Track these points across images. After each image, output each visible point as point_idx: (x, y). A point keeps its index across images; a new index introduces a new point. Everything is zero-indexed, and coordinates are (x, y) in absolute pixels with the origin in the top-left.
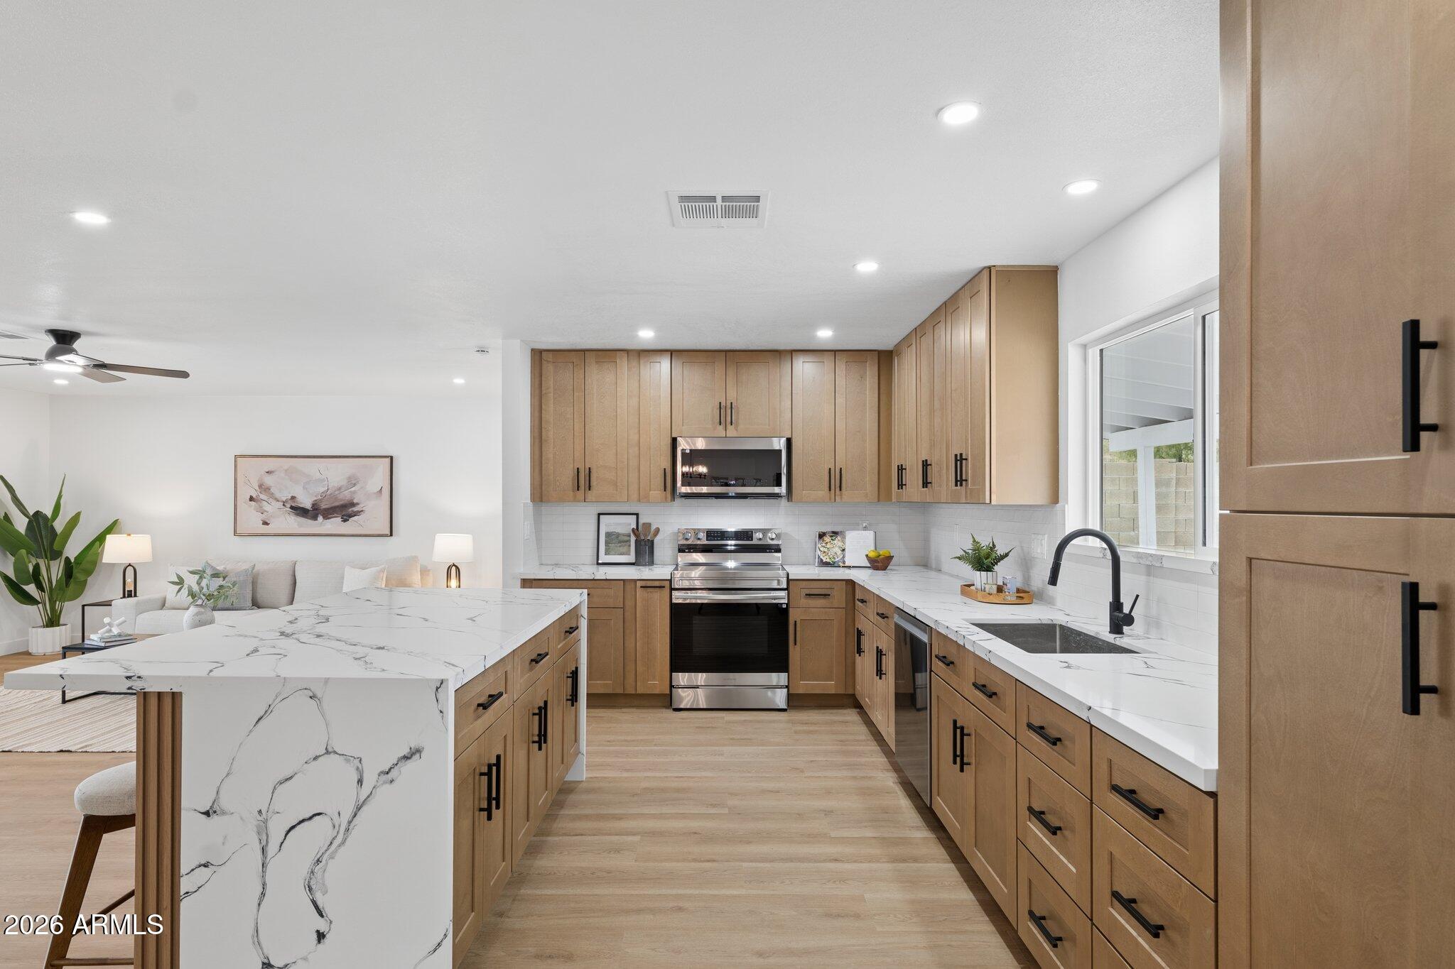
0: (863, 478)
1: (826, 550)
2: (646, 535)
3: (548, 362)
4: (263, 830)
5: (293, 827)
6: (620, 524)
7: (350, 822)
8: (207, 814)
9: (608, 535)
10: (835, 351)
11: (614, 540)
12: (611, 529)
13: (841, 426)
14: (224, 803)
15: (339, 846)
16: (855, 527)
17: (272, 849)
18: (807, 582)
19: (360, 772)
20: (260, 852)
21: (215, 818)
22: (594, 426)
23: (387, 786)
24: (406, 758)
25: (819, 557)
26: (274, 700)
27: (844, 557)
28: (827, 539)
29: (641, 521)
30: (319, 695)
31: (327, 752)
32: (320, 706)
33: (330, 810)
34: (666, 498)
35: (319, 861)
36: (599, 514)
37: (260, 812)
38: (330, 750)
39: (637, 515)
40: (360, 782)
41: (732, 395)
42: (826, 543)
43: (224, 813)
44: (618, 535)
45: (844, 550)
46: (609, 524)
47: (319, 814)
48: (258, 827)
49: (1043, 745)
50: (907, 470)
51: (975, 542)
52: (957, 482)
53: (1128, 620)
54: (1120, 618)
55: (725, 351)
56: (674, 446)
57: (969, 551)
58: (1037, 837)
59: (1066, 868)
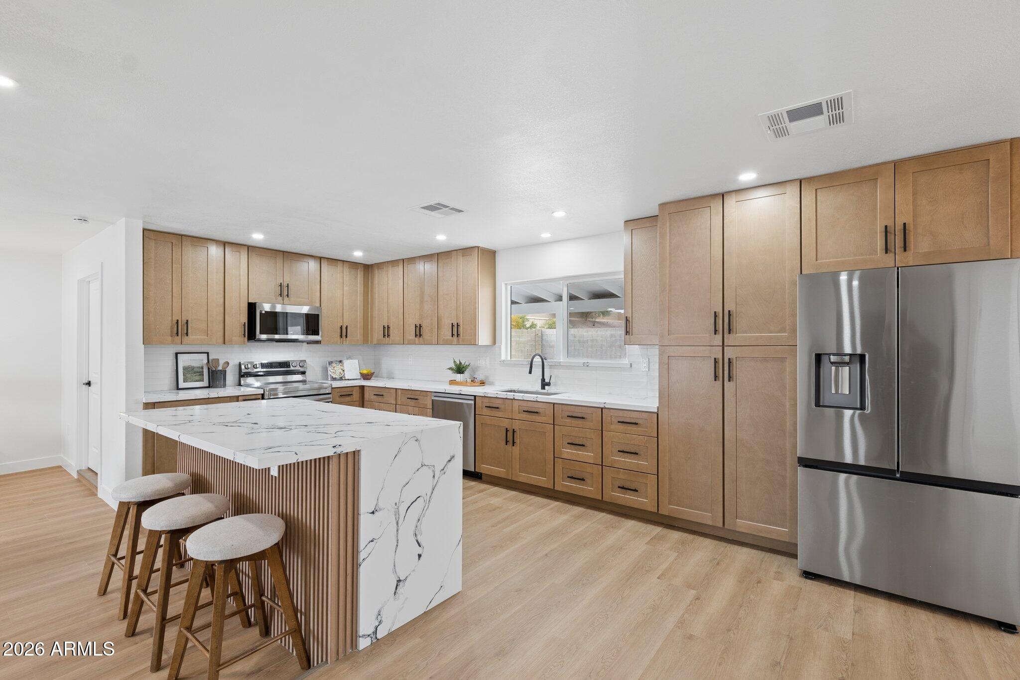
0: (356, 333)
1: (334, 371)
2: (216, 367)
3: (150, 239)
4: (397, 513)
5: (409, 507)
6: (194, 360)
7: (430, 497)
8: (373, 513)
9: (185, 369)
10: (343, 261)
11: (193, 373)
12: (187, 364)
13: (346, 302)
14: (381, 505)
15: (426, 510)
16: (349, 358)
17: (400, 522)
18: (340, 389)
19: (434, 472)
20: (396, 525)
21: (376, 513)
22: (189, 290)
23: (443, 475)
24: (449, 461)
25: (331, 375)
26: (402, 445)
27: (344, 374)
28: (334, 365)
29: (211, 358)
30: (419, 439)
31: (422, 466)
32: (419, 444)
33: (423, 494)
34: (244, 342)
35: (419, 520)
36: (177, 354)
37: (396, 504)
38: (423, 464)
39: (208, 353)
40: (434, 477)
41: (287, 280)
42: (334, 367)
43: (380, 510)
44: (193, 368)
45: (344, 371)
46: (184, 361)
47: (419, 497)
48: (395, 512)
49: (573, 421)
50: (391, 328)
51: (455, 362)
52: (453, 335)
53: (549, 384)
54: (544, 384)
55: (283, 252)
56: (252, 307)
57: (453, 366)
58: (568, 452)
59: (587, 455)
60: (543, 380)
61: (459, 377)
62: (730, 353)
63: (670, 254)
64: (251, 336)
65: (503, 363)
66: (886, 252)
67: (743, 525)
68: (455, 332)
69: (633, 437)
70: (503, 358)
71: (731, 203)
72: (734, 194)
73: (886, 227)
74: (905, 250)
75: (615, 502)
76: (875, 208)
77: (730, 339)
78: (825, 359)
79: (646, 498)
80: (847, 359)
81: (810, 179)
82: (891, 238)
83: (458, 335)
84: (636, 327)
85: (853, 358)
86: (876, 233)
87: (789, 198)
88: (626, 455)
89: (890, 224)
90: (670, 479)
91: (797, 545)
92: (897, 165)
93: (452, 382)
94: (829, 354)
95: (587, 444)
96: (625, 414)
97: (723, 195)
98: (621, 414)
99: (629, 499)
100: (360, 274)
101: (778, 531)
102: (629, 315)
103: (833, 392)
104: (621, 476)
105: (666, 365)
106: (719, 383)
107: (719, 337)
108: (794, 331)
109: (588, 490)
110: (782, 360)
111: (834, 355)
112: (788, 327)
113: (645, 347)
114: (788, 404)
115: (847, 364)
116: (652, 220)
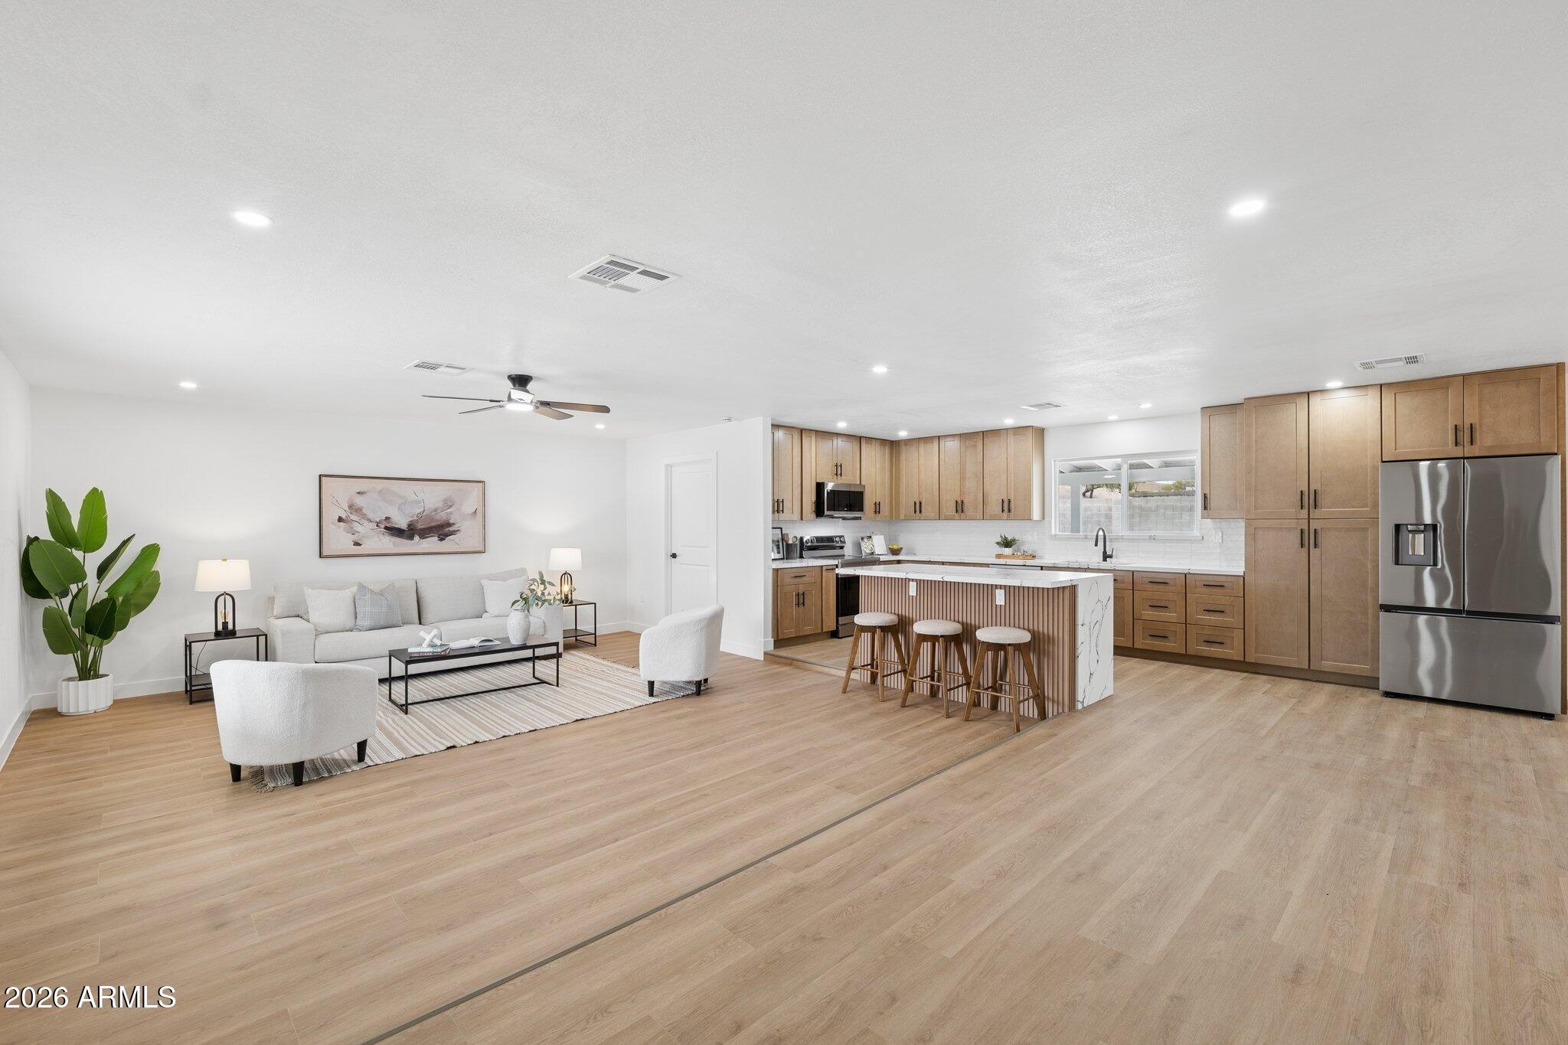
0: (885, 509)
1: (867, 546)
10: (876, 439)
13: (878, 479)
24: (1108, 600)
25: (864, 550)
27: (874, 550)
28: (865, 540)
29: (783, 533)
31: (1098, 601)
34: (813, 517)
41: (840, 460)
42: (866, 542)
45: (874, 546)
49: (1155, 587)
50: (923, 504)
51: (1001, 536)
52: (1003, 511)
53: (1111, 557)
54: (1106, 557)
55: (816, 431)
56: (820, 487)
57: (999, 540)
58: (1148, 614)
59: (1171, 616)
60: (1105, 552)
61: (1008, 551)
62: (1314, 525)
63: (1256, 441)
64: (819, 512)
65: (1055, 537)
66: (1456, 445)
67: (1327, 665)
68: (1006, 509)
69: (1219, 599)
70: (1053, 532)
71: (1315, 400)
72: (1319, 393)
73: (1456, 426)
74: (1472, 444)
75: (1199, 654)
76: (1446, 411)
77: (1315, 514)
78: (1403, 530)
79: (1233, 649)
80: (1422, 527)
81: (1390, 385)
82: (1460, 434)
83: (1009, 511)
84: (1213, 503)
85: (1428, 527)
86: (1448, 430)
87: (1371, 400)
88: (1211, 613)
89: (1460, 423)
90: (1256, 631)
91: (1379, 678)
92: (1466, 377)
93: (999, 556)
94: (1407, 525)
95: (1170, 606)
96: (1210, 578)
97: (1308, 394)
98: (1205, 578)
99: (1215, 651)
100: (887, 450)
101: (1361, 668)
102: (1207, 492)
103: (1410, 553)
104: (1206, 632)
105: (1251, 536)
106: (1305, 549)
107: (1305, 512)
108: (1375, 506)
109: (1171, 646)
110: (1365, 530)
111: (1410, 525)
112: (1369, 504)
113: (1218, 520)
114: (1369, 566)
115: (1423, 531)
116: (1232, 408)
